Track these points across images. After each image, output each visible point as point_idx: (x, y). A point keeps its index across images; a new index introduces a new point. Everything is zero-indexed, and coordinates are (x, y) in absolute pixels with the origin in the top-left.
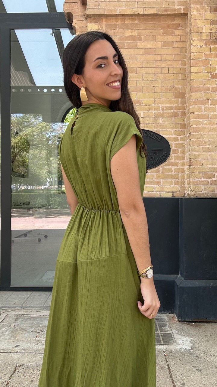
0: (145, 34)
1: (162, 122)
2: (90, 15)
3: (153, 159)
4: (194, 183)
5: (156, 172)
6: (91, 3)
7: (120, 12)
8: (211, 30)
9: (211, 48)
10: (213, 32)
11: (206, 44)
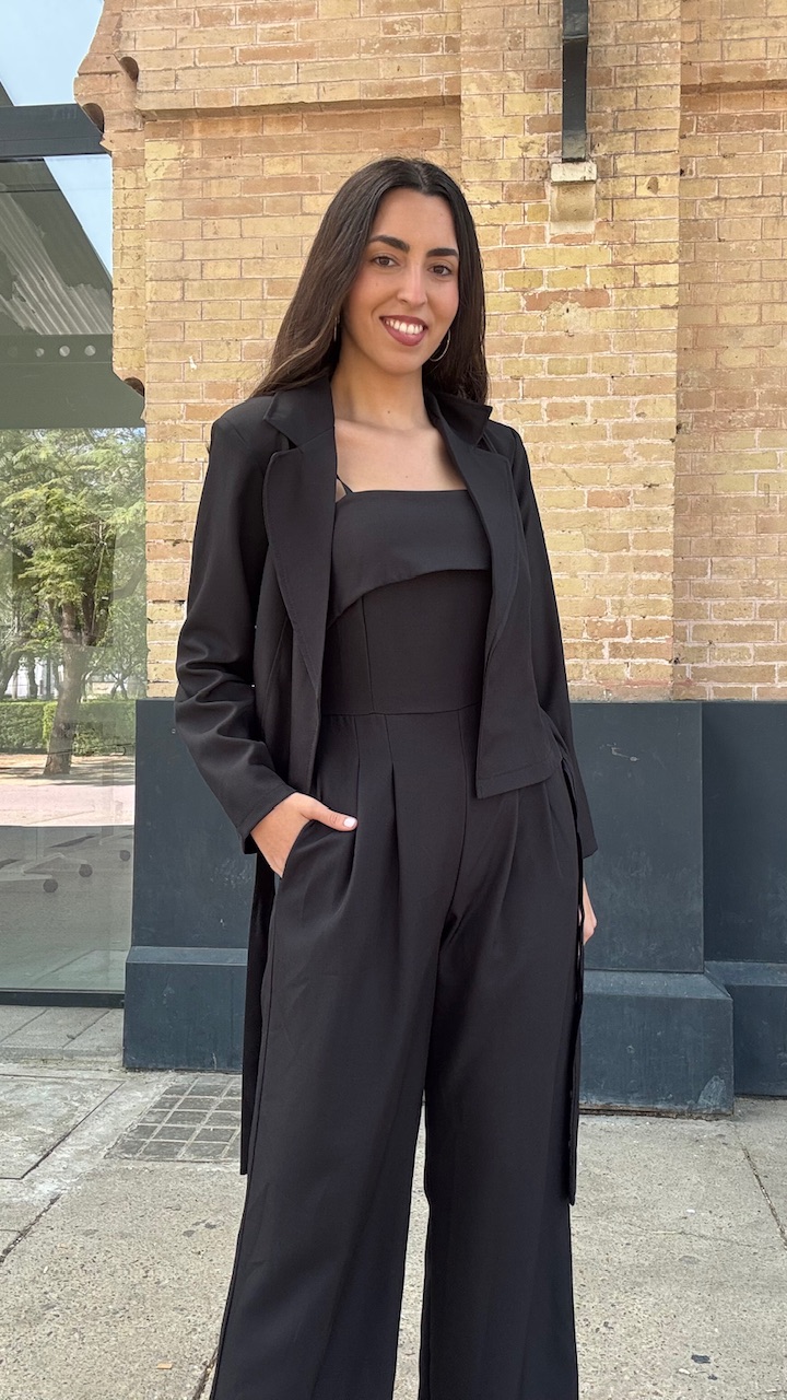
0: (327, 169)
2: (148, 111)
6: (150, 75)
7: (242, 100)
8: (525, 149)
9: (526, 209)
10: (532, 155)
11: (510, 196)
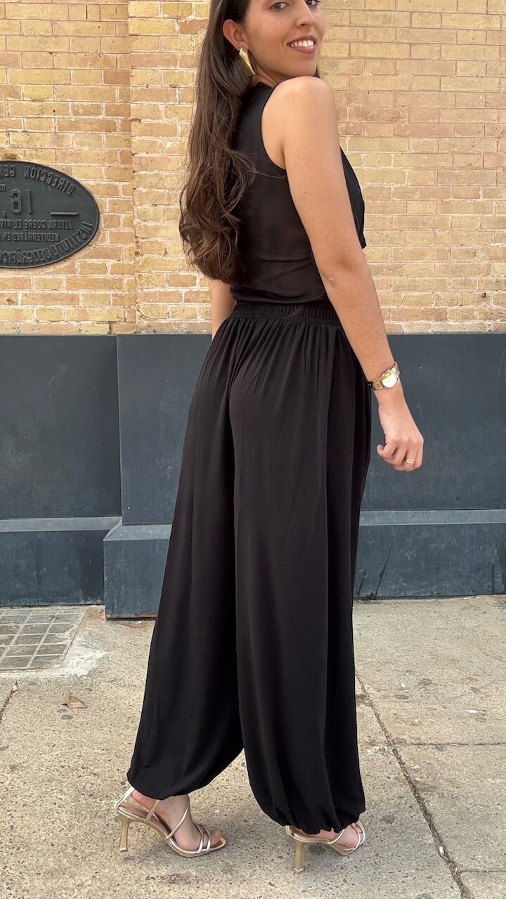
1: (75, 144)
3: (57, 239)
4: (147, 297)
5: (66, 273)
